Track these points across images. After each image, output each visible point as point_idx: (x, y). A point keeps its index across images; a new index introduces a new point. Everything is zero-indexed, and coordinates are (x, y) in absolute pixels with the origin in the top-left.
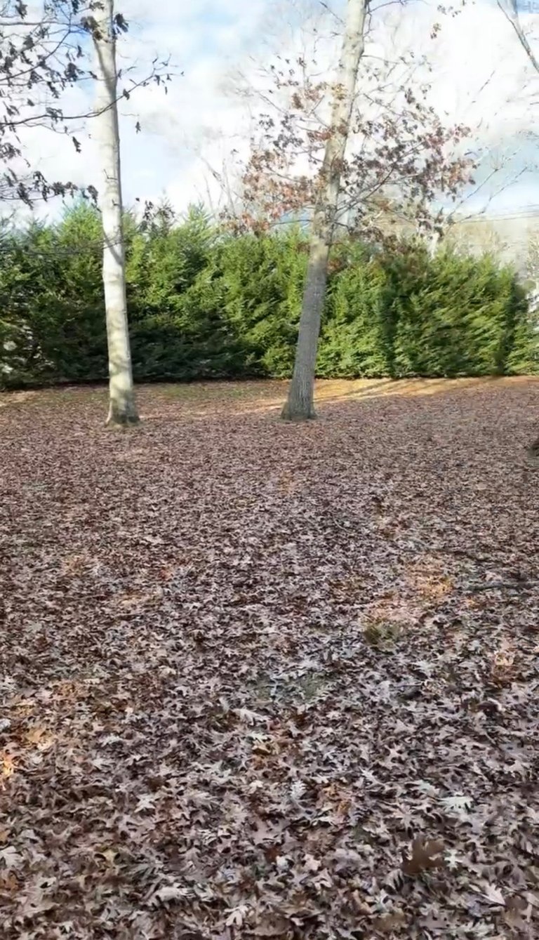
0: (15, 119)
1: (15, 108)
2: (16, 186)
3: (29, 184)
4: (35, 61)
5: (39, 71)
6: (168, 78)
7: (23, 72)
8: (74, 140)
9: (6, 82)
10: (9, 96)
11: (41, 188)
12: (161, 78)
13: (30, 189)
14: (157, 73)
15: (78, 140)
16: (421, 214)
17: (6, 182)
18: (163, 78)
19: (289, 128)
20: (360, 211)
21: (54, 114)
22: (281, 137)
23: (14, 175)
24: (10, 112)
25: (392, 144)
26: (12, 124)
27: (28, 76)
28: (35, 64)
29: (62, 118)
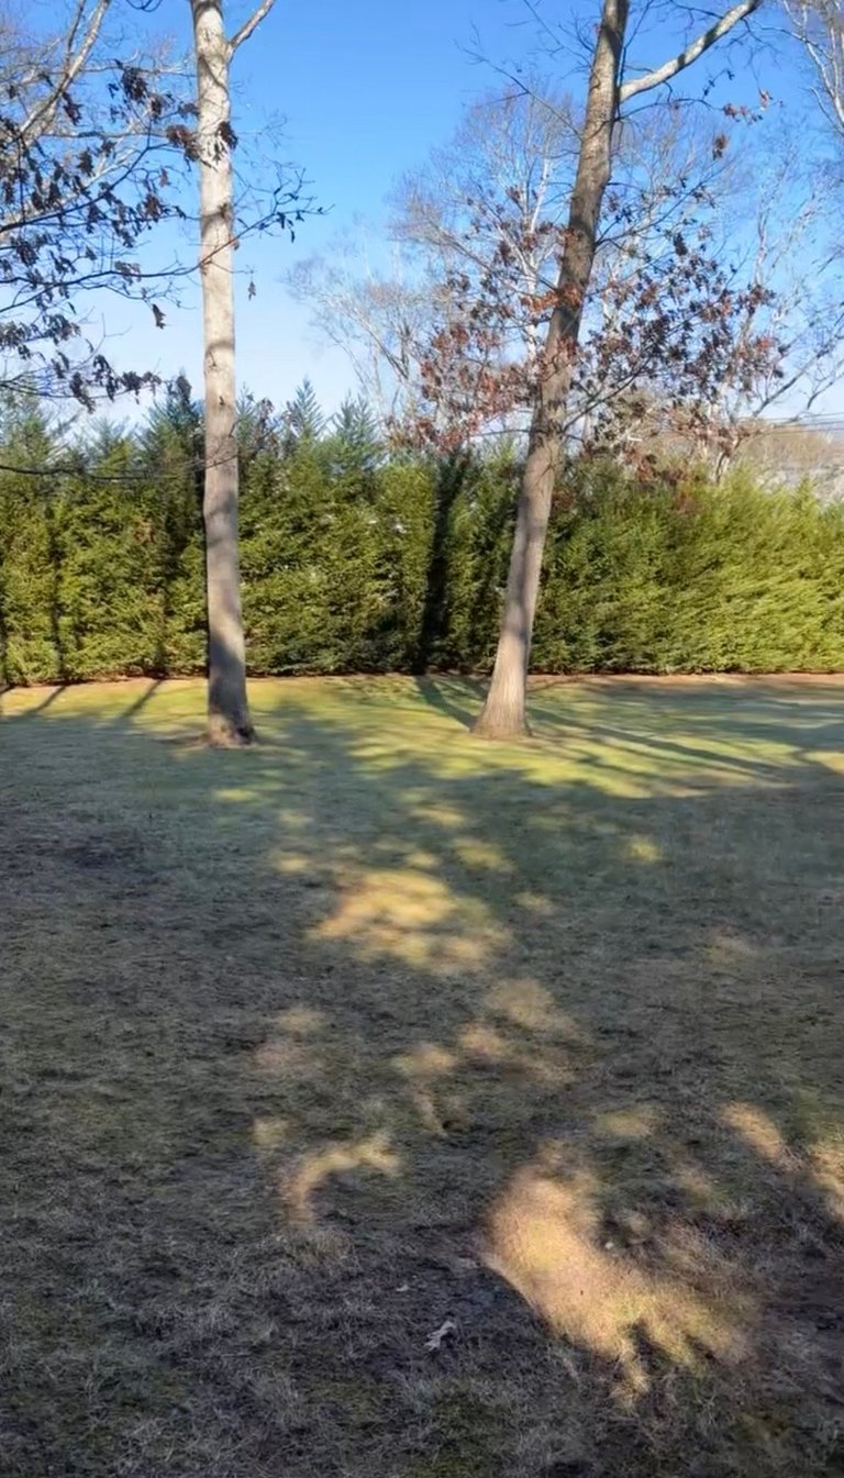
0: (68, 277)
1: (68, 262)
2: (69, 377)
3: (88, 375)
4: (95, 192)
5: (103, 205)
6: (299, 217)
7: (77, 208)
8: (155, 309)
9: (56, 220)
10: (57, 243)
11: (105, 381)
12: (288, 217)
13: (89, 382)
14: (280, 209)
15: (162, 310)
16: (697, 422)
17: (54, 372)
18: (291, 217)
19: (494, 291)
20: (601, 416)
21: (125, 271)
22: (482, 304)
23: (66, 361)
24: (60, 268)
25: (651, 316)
26: (64, 286)
27: (86, 212)
28: (94, 196)
29: (140, 276)
